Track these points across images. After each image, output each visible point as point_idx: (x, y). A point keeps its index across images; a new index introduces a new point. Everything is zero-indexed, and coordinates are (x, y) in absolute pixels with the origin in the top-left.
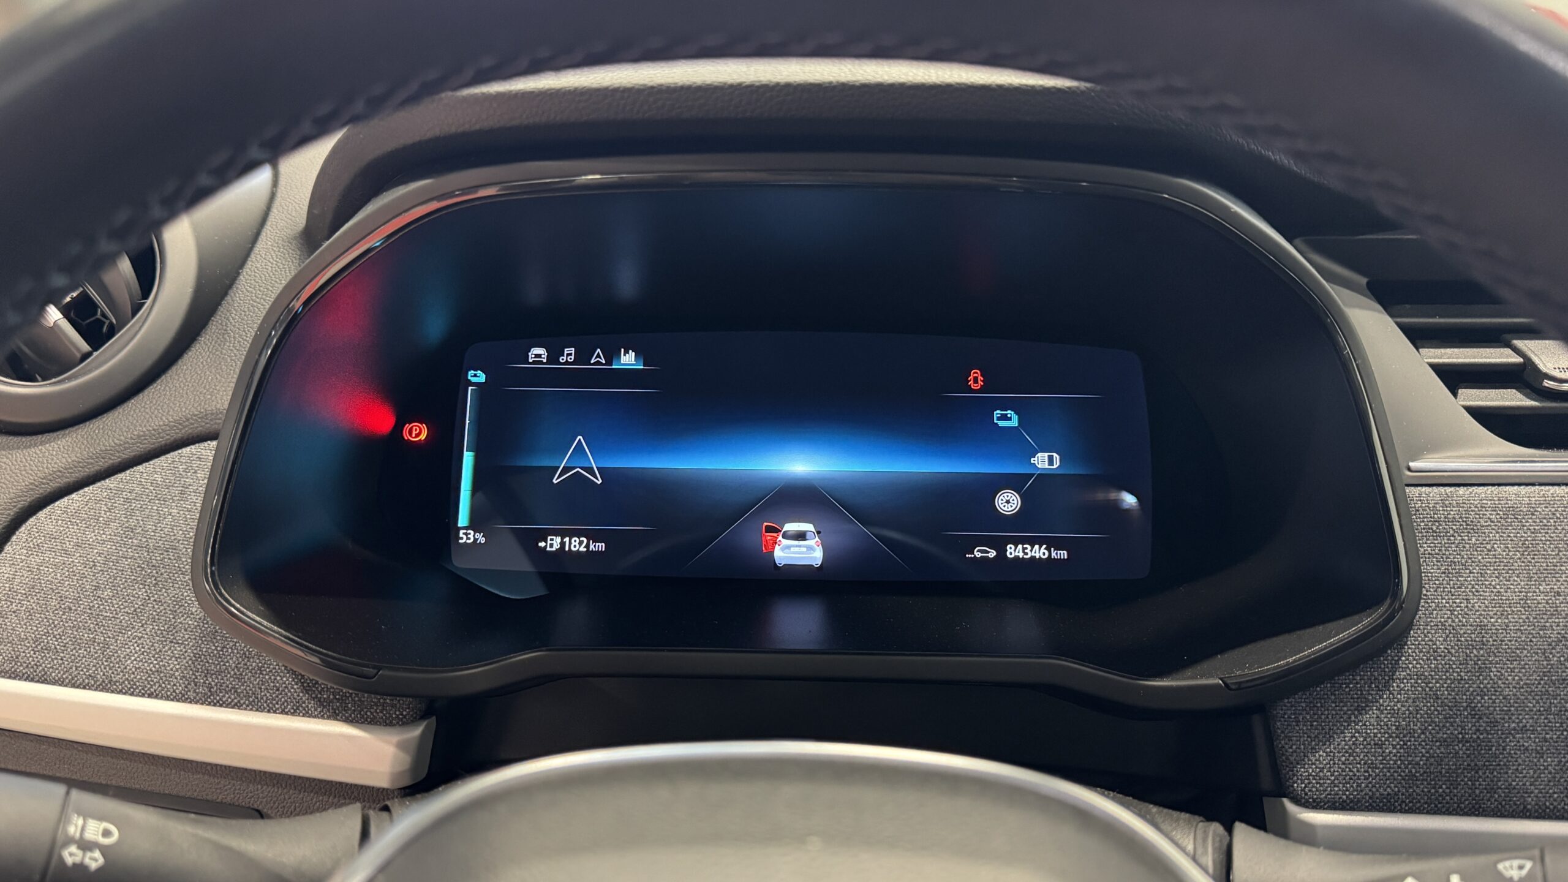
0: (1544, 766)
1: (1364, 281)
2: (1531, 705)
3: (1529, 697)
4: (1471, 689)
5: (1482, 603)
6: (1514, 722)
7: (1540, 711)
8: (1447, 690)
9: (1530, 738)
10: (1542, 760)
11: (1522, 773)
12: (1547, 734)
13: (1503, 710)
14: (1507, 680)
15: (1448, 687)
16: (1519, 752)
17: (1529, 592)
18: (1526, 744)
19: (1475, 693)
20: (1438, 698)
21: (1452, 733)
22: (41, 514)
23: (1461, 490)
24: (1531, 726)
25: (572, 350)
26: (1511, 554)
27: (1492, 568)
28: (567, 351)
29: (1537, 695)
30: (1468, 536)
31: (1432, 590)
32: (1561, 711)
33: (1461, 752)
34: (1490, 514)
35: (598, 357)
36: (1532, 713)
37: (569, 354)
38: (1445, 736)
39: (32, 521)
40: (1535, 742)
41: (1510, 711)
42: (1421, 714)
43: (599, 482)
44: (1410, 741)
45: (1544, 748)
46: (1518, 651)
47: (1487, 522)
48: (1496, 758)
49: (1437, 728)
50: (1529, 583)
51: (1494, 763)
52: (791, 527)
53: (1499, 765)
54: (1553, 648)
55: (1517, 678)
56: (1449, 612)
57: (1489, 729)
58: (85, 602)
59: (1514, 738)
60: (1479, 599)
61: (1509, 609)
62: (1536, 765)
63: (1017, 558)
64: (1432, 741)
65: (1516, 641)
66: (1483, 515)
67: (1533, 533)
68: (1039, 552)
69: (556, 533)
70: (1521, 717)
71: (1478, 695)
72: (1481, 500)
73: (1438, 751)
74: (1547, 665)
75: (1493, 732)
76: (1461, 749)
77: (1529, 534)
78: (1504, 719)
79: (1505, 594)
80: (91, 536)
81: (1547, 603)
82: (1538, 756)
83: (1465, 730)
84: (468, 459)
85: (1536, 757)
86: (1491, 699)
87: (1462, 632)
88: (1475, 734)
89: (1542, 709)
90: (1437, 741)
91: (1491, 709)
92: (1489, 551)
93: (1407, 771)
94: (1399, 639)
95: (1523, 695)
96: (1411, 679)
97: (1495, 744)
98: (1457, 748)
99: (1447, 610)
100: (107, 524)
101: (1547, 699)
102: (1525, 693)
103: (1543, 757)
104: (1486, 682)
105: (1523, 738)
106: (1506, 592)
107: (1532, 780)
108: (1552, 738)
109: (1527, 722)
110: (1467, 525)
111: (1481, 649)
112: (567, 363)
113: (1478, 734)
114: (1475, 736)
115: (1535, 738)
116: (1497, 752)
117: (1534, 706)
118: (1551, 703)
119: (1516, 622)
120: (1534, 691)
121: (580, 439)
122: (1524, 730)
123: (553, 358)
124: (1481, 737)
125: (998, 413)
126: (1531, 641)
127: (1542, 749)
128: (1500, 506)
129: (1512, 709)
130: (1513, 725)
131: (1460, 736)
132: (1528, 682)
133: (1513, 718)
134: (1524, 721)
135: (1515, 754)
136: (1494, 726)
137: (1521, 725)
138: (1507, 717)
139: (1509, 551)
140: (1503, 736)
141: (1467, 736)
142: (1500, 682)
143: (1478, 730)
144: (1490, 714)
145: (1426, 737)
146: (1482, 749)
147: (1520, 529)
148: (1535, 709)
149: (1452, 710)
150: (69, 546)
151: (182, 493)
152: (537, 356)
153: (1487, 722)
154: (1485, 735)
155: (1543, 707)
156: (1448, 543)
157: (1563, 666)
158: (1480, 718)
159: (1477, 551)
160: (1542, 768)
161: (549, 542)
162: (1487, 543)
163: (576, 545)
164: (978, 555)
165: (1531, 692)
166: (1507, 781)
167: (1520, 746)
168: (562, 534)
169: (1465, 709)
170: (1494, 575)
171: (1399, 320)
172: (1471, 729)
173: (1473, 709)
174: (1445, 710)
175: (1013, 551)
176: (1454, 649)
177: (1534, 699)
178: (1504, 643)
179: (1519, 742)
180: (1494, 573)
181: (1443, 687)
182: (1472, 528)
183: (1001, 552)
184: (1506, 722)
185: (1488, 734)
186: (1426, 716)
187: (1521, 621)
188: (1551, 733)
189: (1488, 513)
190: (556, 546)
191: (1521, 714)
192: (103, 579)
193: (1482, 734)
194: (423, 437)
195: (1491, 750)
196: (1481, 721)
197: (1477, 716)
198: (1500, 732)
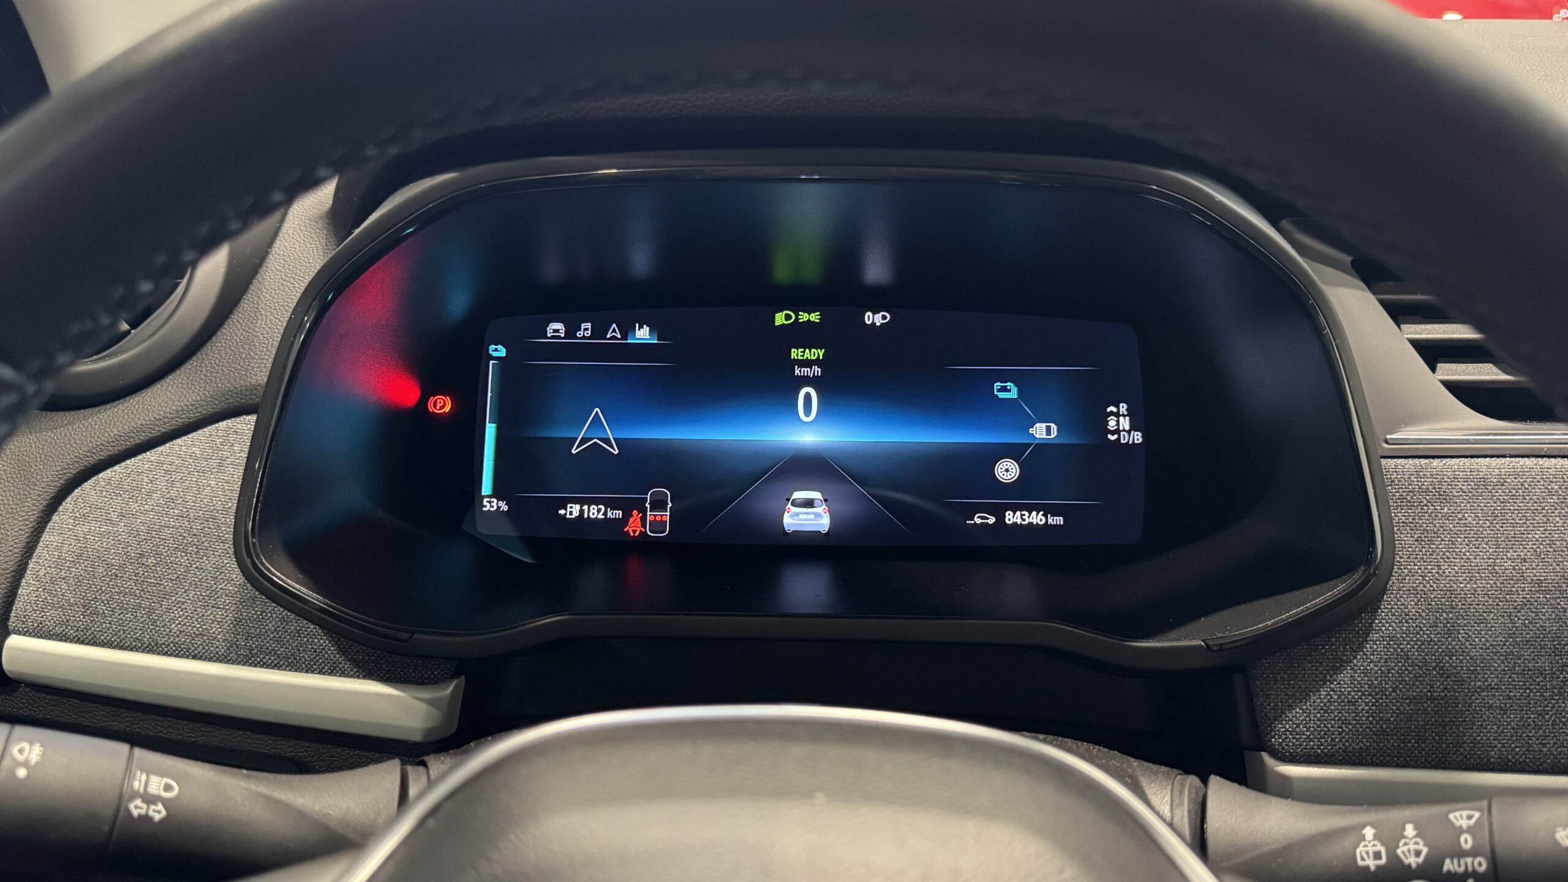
0: (1507, 721)
1: (1348, 259)
2: (1497, 665)
3: (1495, 657)
4: (1440, 650)
5: (1452, 569)
6: (1479, 681)
7: (1504, 670)
8: (1417, 651)
9: (1495, 695)
10: (1505, 716)
11: (1486, 728)
12: (1510, 692)
13: (1470, 670)
14: (1474, 641)
15: (1418, 648)
16: (1483, 709)
17: (1498, 559)
18: (1490, 702)
19: (1444, 654)
20: (1408, 659)
21: (1421, 691)
22: (87, 485)
23: (1436, 462)
24: (1496, 685)
25: (589, 325)
26: (1481, 522)
27: (1462, 536)
28: (583, 326)
29: (1502, 655)
30: (1440, 506)
31: (1405, 556)
32: (1524, 670)
33: (1429, 709)
34: (1462, 485)
35: (614, 332)
36: (1496, 673)
37: (586, 329)
38: (1415, 694)
39: (77, 492)
40: (1499, 699)
41: (1476, 670)
42: (1392, 674)
43: (616, 452)
44: (1382, 699)
45: (1508, 705)
46: (1485, 615)
47: (1458, 492)
48: (1463, 714)
49: (1407, 687)
50: (1497, 550)
51: (1460, 719)
52: (799, 495)
53: (1465, 721)
54: (1519, 612)
55: (1483, 640)
56: (1421, 578)
57: (1456, 687)
58: (130, 569)
59: (1479, 695)
60: (1449, 565)
61: (1477, 575)
62: (1500, 721)
63: (1015, 523)
64: (1403, 698)
65: (1484, 605)
66: (1455, 485)
67: (1502, 502)
68: (1037, 518)
69: (575, 501)
70: (1486, 676)
71: (1446, 655)
72: (1454, 471)
73: (1408, 708)
74: (1513, 627)
75: (1460, 690)
76: (1429, 706)
77: (1499, 503)
78: (1470, 678)
79: (1474, 561)
80: (134, 506)
81: (1514, 569)
82: (1502, 712)
83: (1433, 688)
84: (491, 430)
85: (1499, 714)
86: (1459, 659)
87: (1432, 596)
88: (1443, 692)
89: (1506, 669)
90: (1407, 699)
91: (1459, 668)
92: (1460, 519)
93: (1378, 726)
94: (1373, 604)
95: (1489, 656)
96: (1384, 641)
97: (1462, 701)
98: (1425, 705)
99: (1419, 576)
100: (150, 493)
101: (1511, 659)
102: (1491, 654)
103: (1506, 714)
104: (1454, 643)
105: (1487, 696)
106: (1475, 559)
107: (1496, 735)
108: (1515, 696)
109: (1493, 681)
110: (1440, 495)
111: (1451, 612)
112: (584, 337)
113: (1446, 692)
114: (1443, 694)
115: (1499, 696)
116: (1464, 709)
117: (1499, 666)
118: (1515, 663)
119: (1484, 587)
120: (1499, 652)
121: (597, 412)
122: (1489, 688)
123: (571, 332)
124: (1449, 694)
125: (998, 385)
126: (1498, 605)
127: (1506, 706)
128: (1471, 477)
129: (1478, 668)
130: (1479, 684)
131: (1429, 694)
132: (1494, 643)
133: (1479, 677)
134: (1489, 680)
135: (1481, 710)
136: (1461, 685)
137: (1486, 683)
138: (1473, 676)
139: (1480, 520)
140: (1469, 694)
141: (1435, 694)
142: (1467, 643)
143: (1446, 688)
144: (1458, 673)
145: (1397, 695)
146: (1449, 707)
147: (1490, 499)
148: (1499, 669)
149: (1421, 670)
150: (114, 516)
151: (220, 465)
152: (556, 331)
153: (1455, 681)
154: (1452, 693)
155: (1507, 667)
156: (1421, 512)
157: (1527, 628)
158: (1448, 677)
159: (1449, 520)
160: (1505, 723)
161: (569, 510)
162: (1458, 513)
163: (594, 512)
164: (978, 521)
165: (1497, 652)
166: (1472, 736)
167: (1485, 703)
168: (581, 502)
169: (1434, 669)
170: (1464, 543)
171: (1382, 297)
172: (1439, 688)
173: (1441, 668)
174: (1415, 670)
175: (1011, 518)
176: (1425, 612)
177: (1499, 659)
178: (1472, 607)
179: (1484, 699)
180: (1464, 541)
181: (1414, 648)
182: (1444, 498)
183: (1001, 518)
184: (1472, 681)
185: (1455, 692)
186: (1397, 675)
187: (1489, 586)
188: (1514, 691)
189: (1460, 484)
190: (576, 514)
191: (1486, 674)
192: (146, 547)
193: (1449, 692)
194: (447, 409)
195: (1458, 707)
196: (1449, 680)
197: (1445, 676)
198: (1466, 691)
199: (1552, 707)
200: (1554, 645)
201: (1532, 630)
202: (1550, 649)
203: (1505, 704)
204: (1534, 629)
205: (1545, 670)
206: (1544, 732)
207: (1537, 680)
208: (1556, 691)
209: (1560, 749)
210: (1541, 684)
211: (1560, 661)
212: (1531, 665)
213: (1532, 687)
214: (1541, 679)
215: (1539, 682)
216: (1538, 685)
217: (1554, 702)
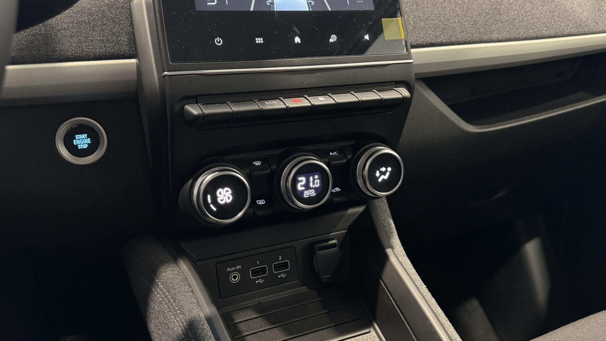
0: (73, 41)
2: (66, 21)
6: (60, 27)
7: (70, 22)
9: (67, 32)
10: (72, 39)
11: (65, 44)
12: (73, 30)
13: (56, 23)
18: (65, 34)
32: (78, 22)
40: (69, 33)
41: (58, 23)
44: (20, 36)
45: (73, 35)
48: (54, 40)
51: (54, 42)
53: (56, 42)
59: (60, 32)
62: (70, 41)
78: (56, 26)
82: (70, 38)
88: (45, 32)
93: (19, 47)
97: (53, 35)
98: (38, 37)
103: (72, 38)
105: (64, 32)
107: (69, 46)
108: (75, 32)
113: (46, 32)
114: (45, 33)
115: (69, 32)
117: (68, 21)
118: (74, 20)
120: (67, 16)
122: (65, 29)
124: (48, 33)
127: (72, 36)
129: (59, 22)
130: (60, 28)
135: (62, 38)
140: (56, 32)
141: (42, 33)
144: (51, 25)
148: (68, 22)
155: (71, 21)
157: (78, 7)
158: (47, 26)
160: (72, 42)
165: (66, 16)
166: (60, 48)
177: (67, 18)
188: (75, 30)
191: (63, 24)
193: (48, 32)
195: (52, 37)
196: (47, 27)
197: (46, 26)
198: (55, 31)
199: (90, 35)
200: (89, 13)
201: (80, 8)
202: (88, 14)
203: (72, 35)
204: (81, 7)
205: (86, 22)
206: (88, 44)
207: (83, 25)
208: (91, 29)
209: (95, 50)
210: (85, 26)
211: (92, 18)
212: (80, 20)
213: (81, 28)
214: (85, 25)
215: (84, 26)
216: (84, 27)
217: (91, 33)
